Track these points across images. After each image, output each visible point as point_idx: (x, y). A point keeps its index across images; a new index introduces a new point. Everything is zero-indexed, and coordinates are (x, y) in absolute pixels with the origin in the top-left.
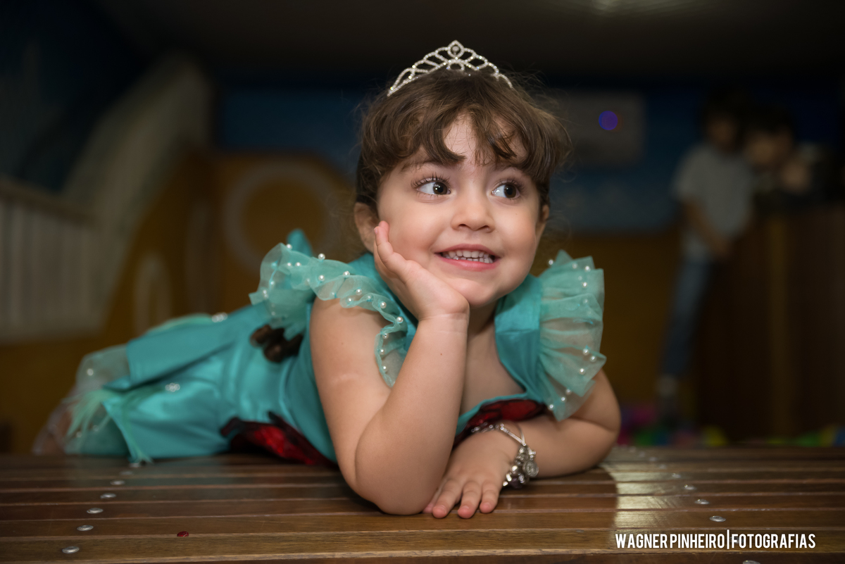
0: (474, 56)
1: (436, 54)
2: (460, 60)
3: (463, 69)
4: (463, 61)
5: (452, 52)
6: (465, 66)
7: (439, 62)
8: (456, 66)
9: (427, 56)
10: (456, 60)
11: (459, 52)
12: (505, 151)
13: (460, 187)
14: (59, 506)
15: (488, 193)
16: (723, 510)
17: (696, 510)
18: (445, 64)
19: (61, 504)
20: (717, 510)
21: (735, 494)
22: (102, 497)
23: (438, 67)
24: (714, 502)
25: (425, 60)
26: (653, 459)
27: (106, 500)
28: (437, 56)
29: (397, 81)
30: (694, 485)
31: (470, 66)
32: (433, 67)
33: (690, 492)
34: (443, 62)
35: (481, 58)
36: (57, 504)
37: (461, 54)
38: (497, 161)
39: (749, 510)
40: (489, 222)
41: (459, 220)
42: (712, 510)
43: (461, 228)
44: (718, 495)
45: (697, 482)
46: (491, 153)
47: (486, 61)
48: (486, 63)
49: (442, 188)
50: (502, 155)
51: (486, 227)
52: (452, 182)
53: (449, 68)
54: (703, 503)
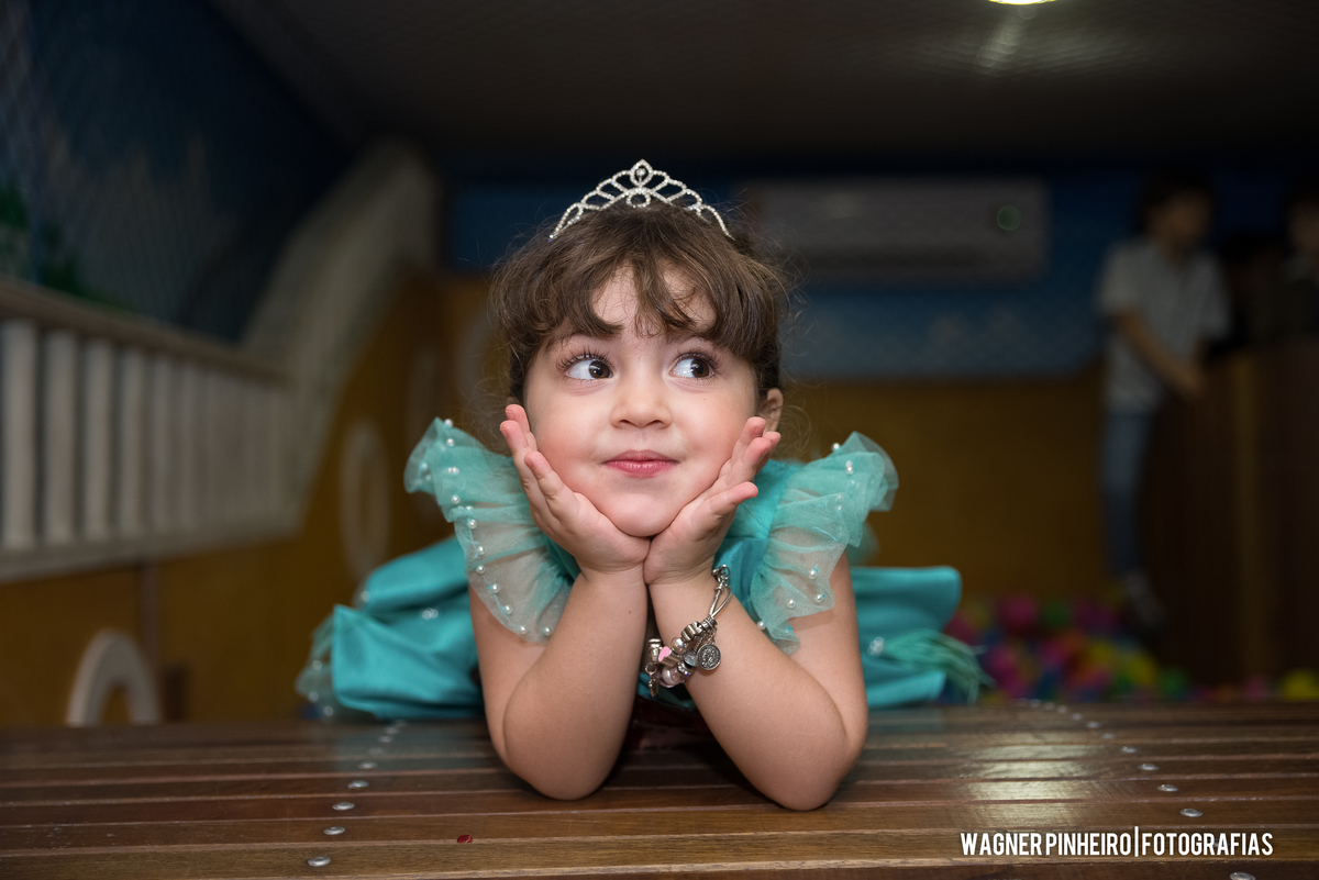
0: (668, 180)
1: (613, 181)
2: (645, 189)
3: (648, 200)
4: (649, 191)
5: (637, 178)
6: (652, 197)
7: (616, 192)
8: (640, 198)
9: (601, 185)
10: (640, 190)
11: (644, 177)
12: (676, 318)
13: (624, 368)
14: (294, 799)
15: (665, 373)
16: (1197, 799)
17: (1159, 800)
18: (623, 196)
19: (297, 796)
20: (1189, 799)
21: (1213, 776)
22: (350, 786)
23: (613, 199)
24: (1185, 788)
25: (598, 191)
26: (1093, 725)
27: (355, 790)
28: (616, 185)
29: (562, 222)
30: (1155, 763)
31: (659, 196)
32: (607, 200)
33: (1149, 773)
34: (622, 192)
35: (675, 182)
36: (292, 796)
37: (646, 181)
38: (669, 331)
39: (1234, 799)
40: (662, 415)
41: (619, 415)
42: (1182, 800)
43: (623, 424)
44: (1188, 777)
45: (1158, 759)
46: (657, 320)
47: (684, 187)
48: (686, 191)
49: (602, 370)
50: (674, 324)
51: (656, 421)
52: (612, 359)
53: (629, 202)
54: (1169, 790)
